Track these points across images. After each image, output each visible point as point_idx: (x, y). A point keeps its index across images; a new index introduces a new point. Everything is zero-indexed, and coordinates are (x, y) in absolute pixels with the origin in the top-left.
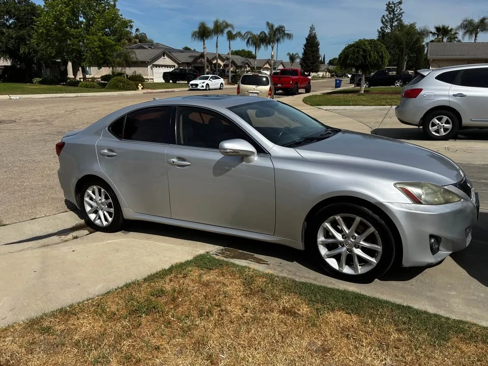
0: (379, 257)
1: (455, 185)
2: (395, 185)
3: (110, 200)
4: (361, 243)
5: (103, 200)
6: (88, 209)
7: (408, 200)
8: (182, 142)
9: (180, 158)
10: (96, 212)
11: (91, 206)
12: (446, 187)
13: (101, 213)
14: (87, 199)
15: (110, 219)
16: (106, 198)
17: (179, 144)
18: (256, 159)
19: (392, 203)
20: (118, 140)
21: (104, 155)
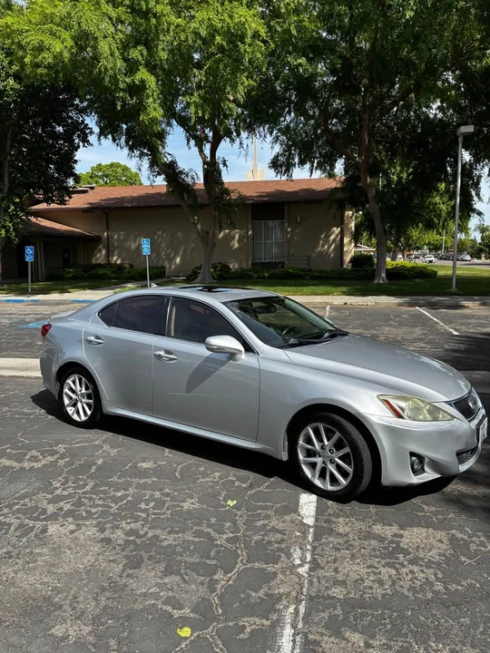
0: (350, 478)
1: (449, 403)
2: (378, 397)
3: (90, 391)
4: (337, 459)
5: (84, 391)
6: (66, 401)
7: (390, 414)
8: (173, 335)
9: (168, 352)
10: (75, 405)
11: (71, 398)
12: (435, 404)
13: (79, 405)
14: (66, 390)
15: (89, 413)
16: (87, 388)
17: (169, 336)
18: (244, 357)
19: (372, 415)
20: (107, 327)
21: (90, 342)
